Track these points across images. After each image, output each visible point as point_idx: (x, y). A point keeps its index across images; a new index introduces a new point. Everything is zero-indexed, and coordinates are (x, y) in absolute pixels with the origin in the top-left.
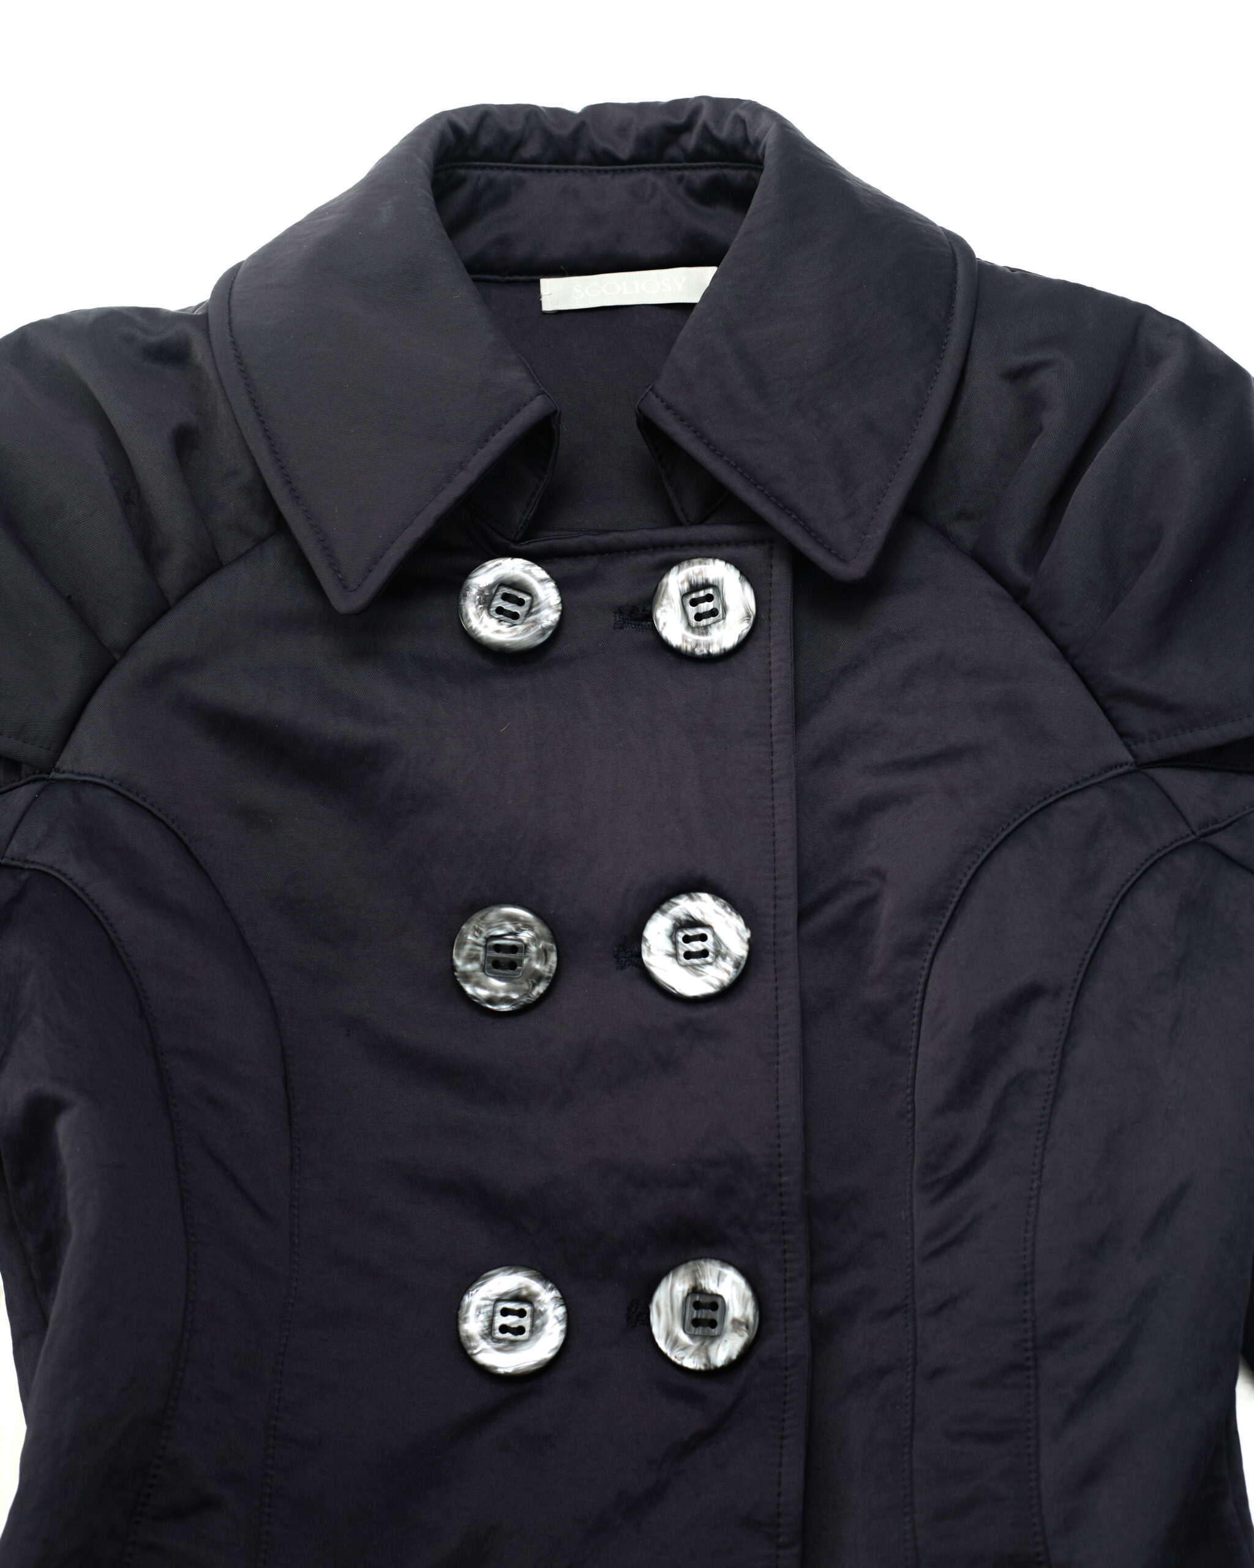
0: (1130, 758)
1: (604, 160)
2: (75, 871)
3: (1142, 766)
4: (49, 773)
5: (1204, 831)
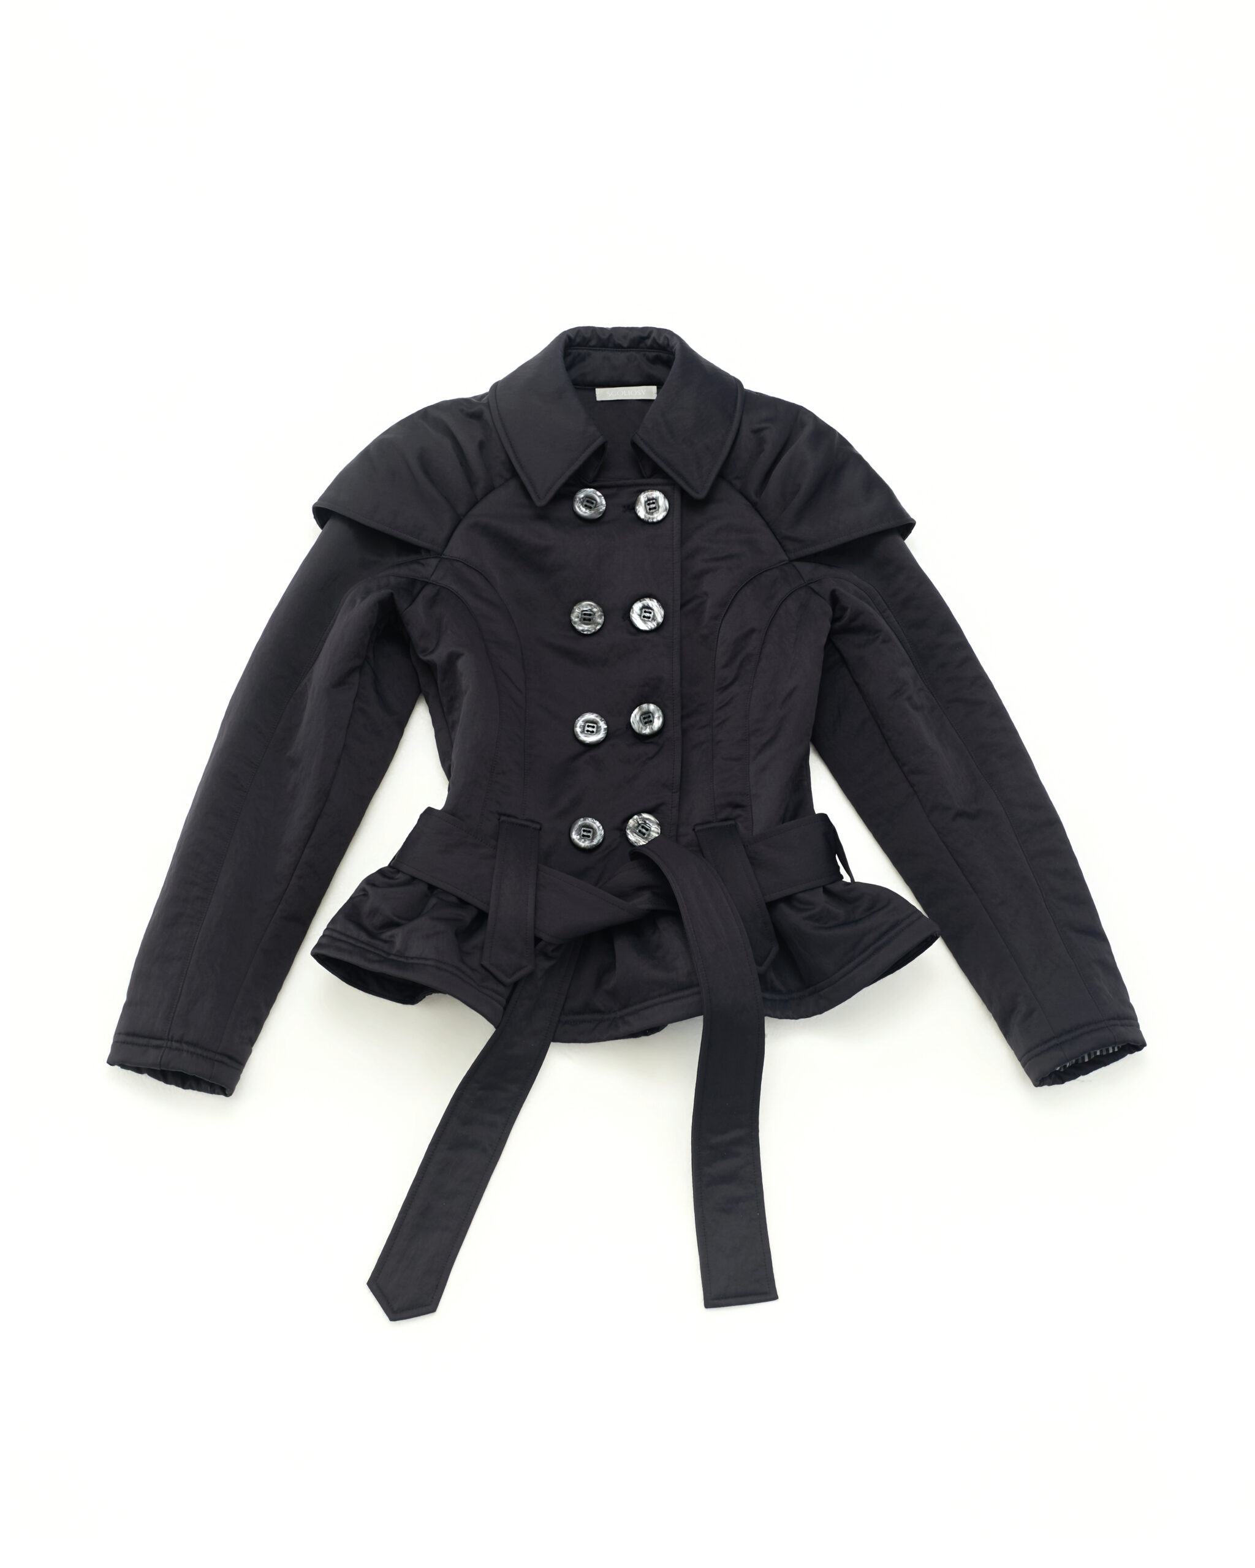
0: (787, 559)
1: (618, 347)
2: (454, 586)
3: (790, 561)
4: (442, 555)
5: (808, 582)
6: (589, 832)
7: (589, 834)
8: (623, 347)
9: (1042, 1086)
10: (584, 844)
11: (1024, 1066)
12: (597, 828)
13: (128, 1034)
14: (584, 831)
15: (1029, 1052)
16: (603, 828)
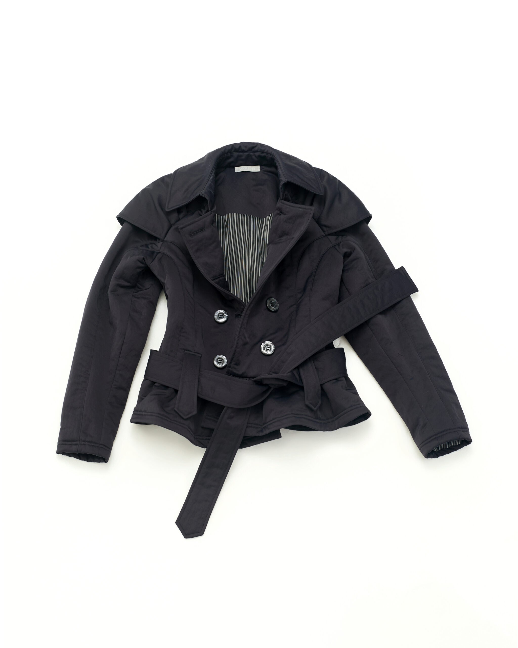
0: (324, 234)
1: (243, 151)
2: (169, 253)
3: (326, 235)
4: (163, 241)
5: (334, 245)
6: (221, 361)
7: (221, 362)
8: (245, 151)
9: (428, 458)
10: (219, 366)
11: (420, 450)
12: (224, 359)
13: (63, 441)
14: (219, 360)
15: (423, 443)
16: (227, 359)
